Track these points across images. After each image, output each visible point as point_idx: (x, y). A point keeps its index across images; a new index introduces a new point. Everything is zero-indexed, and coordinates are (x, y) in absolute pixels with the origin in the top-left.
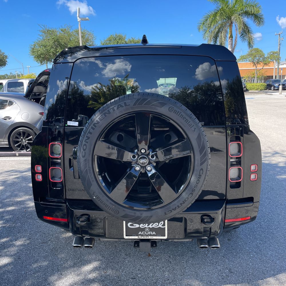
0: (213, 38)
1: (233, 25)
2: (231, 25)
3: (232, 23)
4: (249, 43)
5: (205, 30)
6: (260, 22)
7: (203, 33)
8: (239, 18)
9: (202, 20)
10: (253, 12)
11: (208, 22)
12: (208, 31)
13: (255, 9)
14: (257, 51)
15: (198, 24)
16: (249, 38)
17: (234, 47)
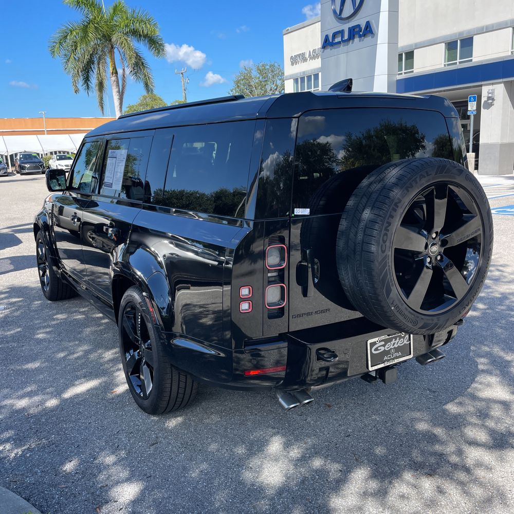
0: (81, 72)
1: (116, 50)
2: (111, 51)
3: (112, 47)
4: (147, 85)
5: (65, 55)
6: (159, 51)
7: (63, 61)
8: (126, 40)
9: (57, 36)
10: (145, 32)
11: (69, 40)
12: (73, 58)
13: (149, 26)
14: (155, 100)
15: (49, 42)
16: (145, 76)
17: (122, 90)
